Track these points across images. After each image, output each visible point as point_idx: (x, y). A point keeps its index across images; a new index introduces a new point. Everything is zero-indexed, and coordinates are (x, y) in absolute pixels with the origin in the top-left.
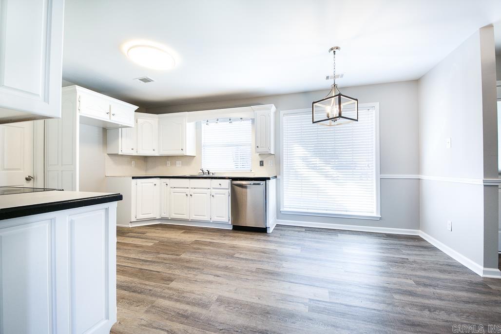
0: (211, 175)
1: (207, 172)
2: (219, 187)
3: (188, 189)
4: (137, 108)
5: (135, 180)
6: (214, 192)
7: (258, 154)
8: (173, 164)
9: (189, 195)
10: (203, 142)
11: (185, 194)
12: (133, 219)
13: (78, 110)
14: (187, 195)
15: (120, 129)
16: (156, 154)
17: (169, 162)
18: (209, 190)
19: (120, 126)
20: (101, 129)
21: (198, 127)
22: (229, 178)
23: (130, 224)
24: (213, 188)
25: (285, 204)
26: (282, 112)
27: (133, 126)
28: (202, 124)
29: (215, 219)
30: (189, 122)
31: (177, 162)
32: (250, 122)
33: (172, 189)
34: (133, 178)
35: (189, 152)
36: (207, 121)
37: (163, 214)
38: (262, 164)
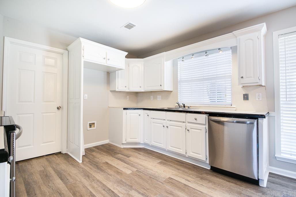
0: (186, 109)
1: (183, 105)
2: (195, 121)
3: (165, 121)
4: (126, 53)
5: (125, 111)
6: (189, 126)
7: (241, 86)
8: (155, 98)
9: (165, 127)
10: (179, 78)
11: (162, 125)
12: (124, 142)
13: (82, 56)
14: (164, 126)
15: (117, 72)
16: (142, 90)
17: (152, 96)
18: (184, 124)
19: (117, 69)
20: (106, 73)
21: (175, 65)
22: (206, 113)
23: (122, 145)
24: (189, 122)
25: (282, 149)
26: (275, 34)
27: (124, 68)
28: (179, 62)
29: (191, 154)
30: (167, 60)
31: (158, 96)
32: (230, 52)
33: (152, 120)
34: (124, 109)
35: (167, 87)
36: (183, 58)
37: (146, 140)
38: (246, 97)
